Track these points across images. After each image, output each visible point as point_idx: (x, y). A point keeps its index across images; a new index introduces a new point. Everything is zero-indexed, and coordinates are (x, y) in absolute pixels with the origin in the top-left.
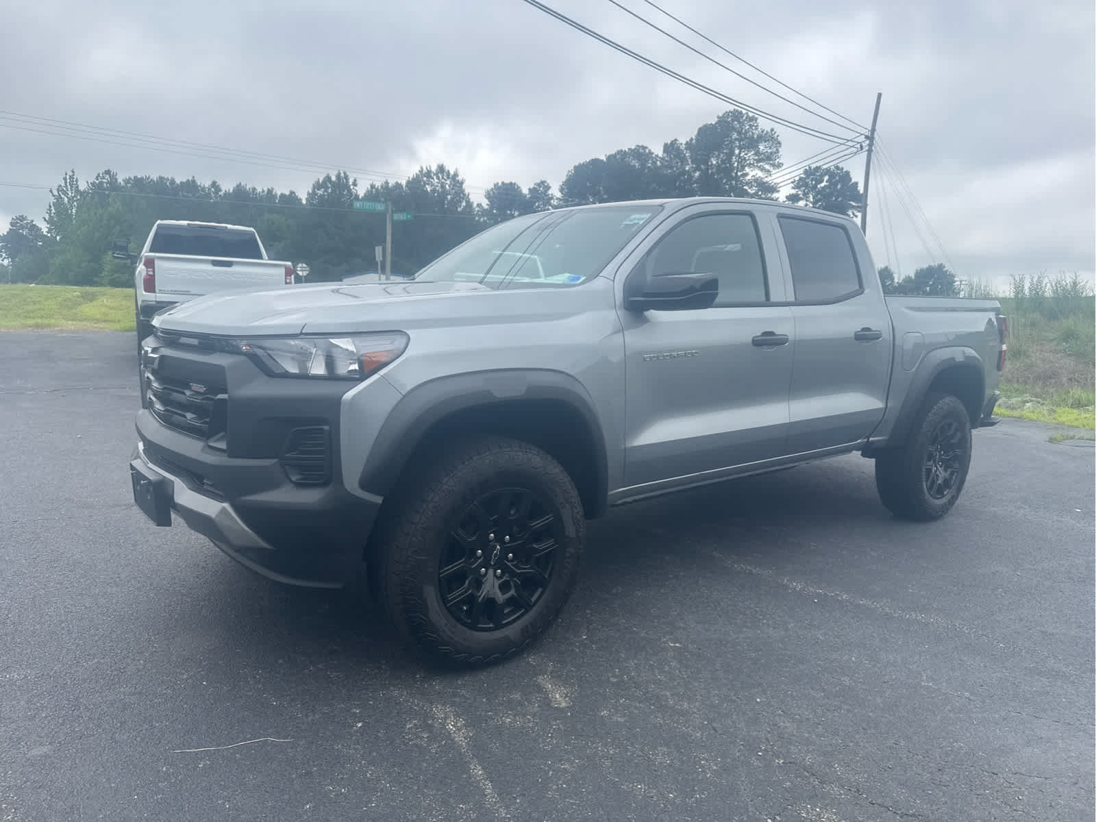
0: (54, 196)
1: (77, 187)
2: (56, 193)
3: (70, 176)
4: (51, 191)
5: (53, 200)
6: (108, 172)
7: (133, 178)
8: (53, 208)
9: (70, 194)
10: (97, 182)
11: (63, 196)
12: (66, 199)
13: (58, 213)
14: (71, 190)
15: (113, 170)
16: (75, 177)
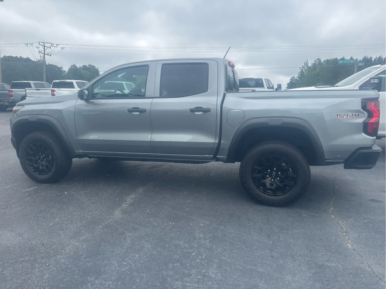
0: (301, 69)
1: (308, 66)
2: (301, 68)
3: (306, 62)
4: (300, 68)
5: (300, 70)
6: (318, 59)
7: (326, 60)
8: (300, 73)
9: (305, 68)
10: (315, 63)
11: (303, 69)
12: (304, 70)
13: (301, 75)
14: (306, 66)
15: (320, 58)
16: (308, 62)
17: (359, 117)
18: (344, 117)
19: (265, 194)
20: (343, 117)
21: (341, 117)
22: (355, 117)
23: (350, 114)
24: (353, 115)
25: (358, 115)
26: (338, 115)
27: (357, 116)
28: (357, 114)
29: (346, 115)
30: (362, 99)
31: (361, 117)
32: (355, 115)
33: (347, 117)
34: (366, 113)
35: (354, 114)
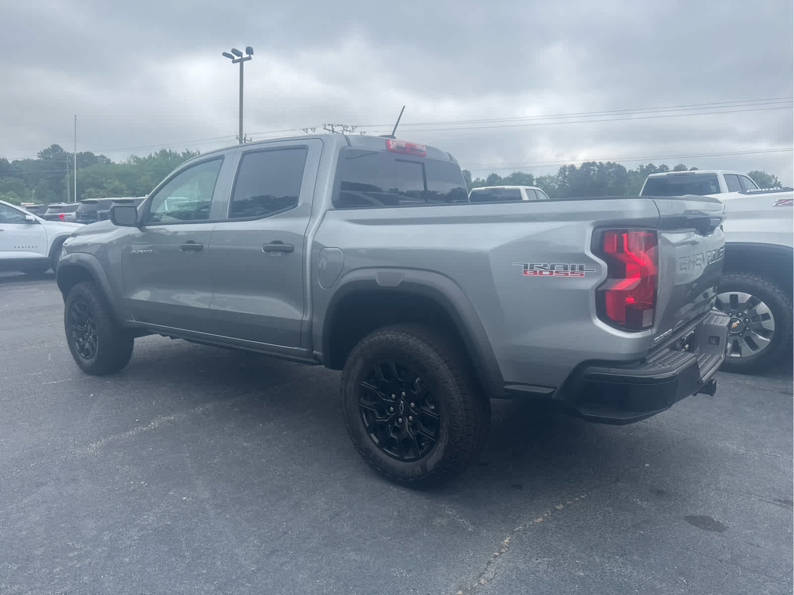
17: (582, 275)
18: (544, 273)
19: (383, 451)
20: (541, 273)
21: (535, 272)
22: (571, 273)
23: (559, 266)
24: (566, 268)
25: (581, 268)
26: (526, 267)
27: (577, 270)
28: (577, 266)
29: (547, 268)
30: (596, 223)
31: (590, 276)
32: (573, 268)
33: (551, 273)
34: (603, 264)
35: (569, 266)
